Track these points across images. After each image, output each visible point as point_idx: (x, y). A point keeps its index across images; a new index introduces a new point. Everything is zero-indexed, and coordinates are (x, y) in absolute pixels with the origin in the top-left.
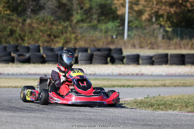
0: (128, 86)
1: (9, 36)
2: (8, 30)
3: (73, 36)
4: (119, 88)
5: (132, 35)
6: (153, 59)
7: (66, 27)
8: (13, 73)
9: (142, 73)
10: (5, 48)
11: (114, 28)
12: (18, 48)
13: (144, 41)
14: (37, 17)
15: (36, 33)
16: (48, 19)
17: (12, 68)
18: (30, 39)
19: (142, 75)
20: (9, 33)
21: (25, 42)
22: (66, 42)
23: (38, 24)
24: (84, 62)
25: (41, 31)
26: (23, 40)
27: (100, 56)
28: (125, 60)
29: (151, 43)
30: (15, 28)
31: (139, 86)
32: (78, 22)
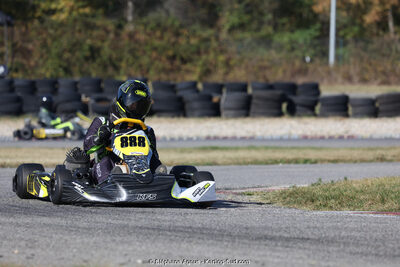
0: (306, 161)
1: (87, 59)
2: (86, 47)
3: (222, 58)
4: (286, 165)
5: (346, 55)
6: (377, 105)
7: (207, 40)
9: (350, 134)
10: (76, 83)
11: (308, 42)
12: (103, 85)
13: (369, 67)
14: (145, 20)
15: (144, 52)
16: (169, 22)
18: (131, 65)
19: (351, 138)
20: (88, 54)
21: (122, 72)
22: (207, 72)
23: (149, 35)
24: (232, 112)
25: (155, 49)
26: (117, 68)
27: (266, 99)
28: (318, 109)
29: (384, 73)
30: (99, 44)
31: (329, 161)
32: (232, 29)
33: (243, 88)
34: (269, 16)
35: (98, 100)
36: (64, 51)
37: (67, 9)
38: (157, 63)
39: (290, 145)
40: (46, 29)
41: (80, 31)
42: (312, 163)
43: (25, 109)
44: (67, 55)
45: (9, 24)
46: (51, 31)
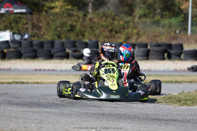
0: (176, 82)
2: (68, 25)
3: (135, 31)
7: (128, 22)
8: (66, 69)
10: (63, 43)
11: (178, 24)
12: (76, 44)
14: (97, 12)
15: (97, 28)
16: (109, 13)
17: (66, 65)
18: (90, 34)
20: (69, 28)
22: (128, 38)
23: (100, 19)
24: (140, 58)
25: (102, 26)
26: (83, 36)
27: (157, 51)
28: (182, 56)
30: (75, 23)
31: (188, 82)
32: (140, 17)
33: (146, 46)
34: (159, 11)
35: (74, 51)
36: (57, 27)
37: (59, 6)
38: (103, 33)
39: (168, 74)
40: (49, 16)
41: (65, 17)
42: (179, 83)
43: (38, 55)
44: (59, 29)
45: (31, 14)
46: (52, 17)
